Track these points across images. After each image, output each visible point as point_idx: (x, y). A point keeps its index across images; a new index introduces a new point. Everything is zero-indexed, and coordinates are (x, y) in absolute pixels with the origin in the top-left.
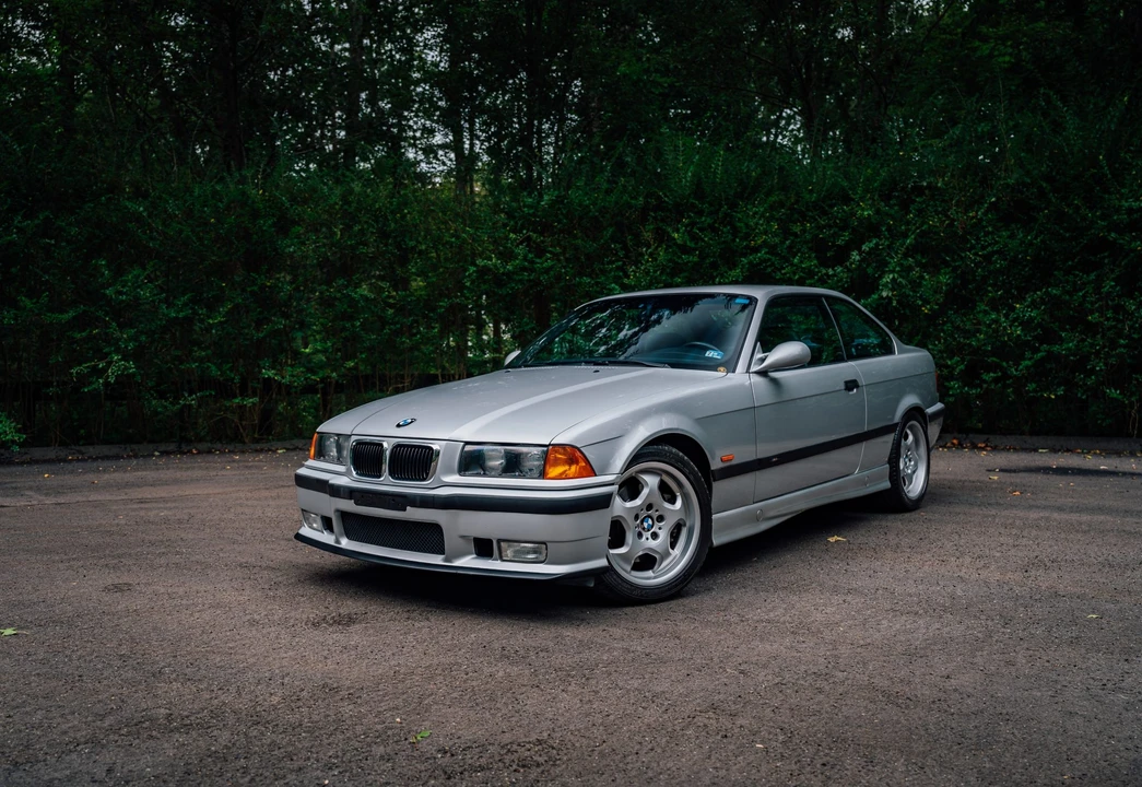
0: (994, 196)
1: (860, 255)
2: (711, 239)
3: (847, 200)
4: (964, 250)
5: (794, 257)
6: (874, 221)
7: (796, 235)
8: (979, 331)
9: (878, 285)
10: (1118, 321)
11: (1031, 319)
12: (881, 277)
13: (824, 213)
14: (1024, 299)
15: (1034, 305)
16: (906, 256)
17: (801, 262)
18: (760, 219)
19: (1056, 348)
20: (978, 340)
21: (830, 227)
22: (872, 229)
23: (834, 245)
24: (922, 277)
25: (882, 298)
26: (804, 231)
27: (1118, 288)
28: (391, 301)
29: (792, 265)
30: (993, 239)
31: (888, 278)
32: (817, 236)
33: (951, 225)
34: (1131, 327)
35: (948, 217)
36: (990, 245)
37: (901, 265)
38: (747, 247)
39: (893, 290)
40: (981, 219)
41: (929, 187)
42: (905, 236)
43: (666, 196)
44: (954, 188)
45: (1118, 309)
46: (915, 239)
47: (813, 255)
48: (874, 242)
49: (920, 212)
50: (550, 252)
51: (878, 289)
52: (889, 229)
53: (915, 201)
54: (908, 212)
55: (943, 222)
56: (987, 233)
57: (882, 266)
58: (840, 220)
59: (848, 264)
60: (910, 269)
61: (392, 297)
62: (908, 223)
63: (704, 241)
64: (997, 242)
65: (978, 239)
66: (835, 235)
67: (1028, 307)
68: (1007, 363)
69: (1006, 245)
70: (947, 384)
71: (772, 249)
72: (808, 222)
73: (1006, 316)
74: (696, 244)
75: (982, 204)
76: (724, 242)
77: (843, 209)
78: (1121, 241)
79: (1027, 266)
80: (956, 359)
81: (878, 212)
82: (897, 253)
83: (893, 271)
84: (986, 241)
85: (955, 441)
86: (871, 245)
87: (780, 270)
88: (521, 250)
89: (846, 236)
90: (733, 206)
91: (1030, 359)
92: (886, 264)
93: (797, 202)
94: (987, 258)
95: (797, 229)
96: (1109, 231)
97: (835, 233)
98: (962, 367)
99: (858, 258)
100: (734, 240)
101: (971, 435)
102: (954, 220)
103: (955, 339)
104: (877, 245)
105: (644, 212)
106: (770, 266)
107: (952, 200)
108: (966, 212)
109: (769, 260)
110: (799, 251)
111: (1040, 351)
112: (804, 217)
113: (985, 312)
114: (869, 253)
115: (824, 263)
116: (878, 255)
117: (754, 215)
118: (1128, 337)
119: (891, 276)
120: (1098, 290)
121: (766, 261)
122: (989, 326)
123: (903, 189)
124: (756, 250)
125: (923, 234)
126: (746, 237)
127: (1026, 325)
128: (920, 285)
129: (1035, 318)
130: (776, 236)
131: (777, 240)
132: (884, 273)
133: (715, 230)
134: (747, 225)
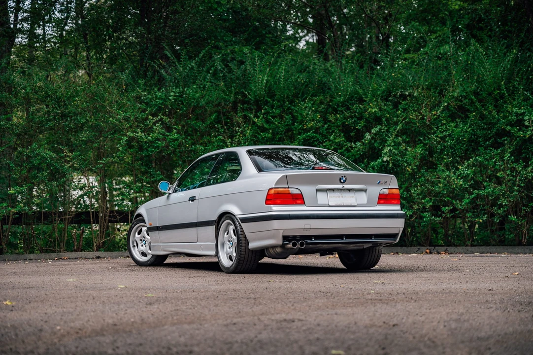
0: (446, 102)
1: (370, 135)
2: (279, 123)
3: (361, 101)
4: (429, 134)
5: (330, 136)
6: (377, 115)
7: (330, 121)
8: (440, 182)
9: (381, 154)
10: (513, 176)
11: (468, 175)
12: (382, 149)
13: (348, 109)
14: (464, 163)
15: (468, 167)
16: (397, 136)
17: (335, 139)
18: (309, 111)
19: (481, 192)
20: (439, 187)
21: (352, 117)
22: (378, 120)
23: (354, 128)
24: (406, 149)
25: (384, 162)
26: (337, 119)
27: (513, 158)
29: (330, 140)
30: (446, 127)
31: (387, 150)
32: (344, 122)
34: (520, 180)
35: (420, 113)
36: (444, 131)
37: (394, 142)
38: (302, 129)
39: (390, 156)
40: (439, 115)
41: (410, 95)
42: (396, 124)
43: (249, 94)
44: (424, 96)
45: (513, 170)
46: (402, 126)
47: (342, 134)
48: (379, 127)
49: (405, 110)
50: (175, 129)
51: (381, 156)
52: (387, 120)
53: (401, 103)
54: (397, 110)
55: (417, 117)
56: (442, 125)
57: (384, 142)
58: (358, 113)
59: (364, 141)
60: (400, 144)
61: (68, 156)
62: (398, 116)
63: (275, 124)
64: (448, 130)
65: (438, 128)
66: (355, 123)
67: (466, 168)
68: (456, 201)
69: (453, 131)
70: (422, 215)
71: (317, 130)
72: (339, 114)
73: (454, 173)
74: (270, 125)
75: (440, 107)
76: (287, 125)
77: (359, 106)
78: (513, 132)
79: (464, 144)
80: (427, 199)
81: (380, 109)
82: (392, 135)
83: (389, 146)
84: (442, 129)
85: (428, 251)
86: (377, 129)
87: (322, 143)
88: (158, 127)
89: (362, 123)
90: (292, 102)
91: (467, 199)
92: (386, 141)
93: (331, 101)
94: (443, 138)
95: (331, 118)
96: (507, 125)
97: (355, 121)
98: (431, 204)
99: (369, 137)
100: (293, 124)
101: (437, 248)
102: (423, 116)
103: (426, 187)
104: (380, 129)
105: (235, 104)
106: (316, 141)
107: (423, 104)
108: (431, 111)
109: (316, 137)
110: (333, 132)
111: (473, 194)
112: (335, 111)
113: (443, 171)
114: (375, 134)
115: (349, 139)
116: (381, 135)
117: (306, 109)
118: (519, 186)
119: (389, 148)
120: (502, 159)
121: (313, 137)
122: (445, 179)
123: (395, 96)
124: (307, 130)
125: (407, 123)
126: (301, 122)
127: (465, 178)
128: (405, 154)
129: (470, 174)
130: (320, 122)
131: (320, 125)
132: (384, 146)
133: (281, 117)
134: (301, 114)
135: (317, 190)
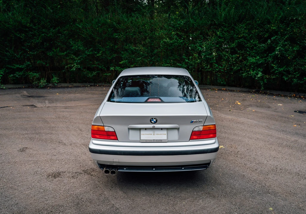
1: (271, 41)
2: (227, 34)
3: (269, 23)
5: (251, 40)
6: (276, 30)
7: (253, 34)
12: (276, 48)
13: (262, 27)
16: (285, 41)
18: (243, 29)
21: (263, 31)
22: (276, 33)
23: (263, 37)
24: (289, 48)
25: (275, 54)
26: (255, 32)
28: (142, 50)
29: (250, 43)
32: (259, 34)
33: (301, 32)
35: (300, 29)
37: (283, 44)
38: (238, 37)
39: (279, 52)
41: (296, 19)
42: (286, 35)
43: (216, 21)
44: (304, 20)
46: (288, 36)
47: (257, 40)
48: (276, 37)
49: (292, 27)
50: (183, 37)
51: (275, 51)
52: (281, 33)
53: (290, 24)
54: (288, 27)
55: (298, 31)
58: (266, 29)
59: (267, 43)
60: (286, 45)
62: (287, 31)
63: (225, 35)
66: (265, 34)
70: (293, 80)
71: (245, 38)
74: (223, 36)
76: (231, 35)
77: (267, 26)
80: (297, 73)
81: (278, 28)
82: (282, 40)
83: (280, 46)
85: (294, 95)
86: (274, 38)
87: (247, 44)
88: (175, 37)
89: (268, 34)
90: (235, 25)
92: (278, 43)
95: (253, 32)
97: (264, 33)
98: (298, 75)
100: (234, 35)
102: (302, 30)
103: (297, 67)
104: (276, 38)
105: (210, 26)
106: (244, 43)
107: (303, 24)
109: (244, 41)
110: (253, 38)
112: (256, 28)
114: (273, 40)
115: (260, 42)
116: (276, 41)
117: (241, 27)
119: (279, 48)
121: (243, 41)
123: (288, 20)
124: (240, 38)
126: (238, 34)
128: (288, 50)
131: (247, 35)
132: (277, 46)
133: (229, 32)
134: (238, 30)
135: (129, 129)
